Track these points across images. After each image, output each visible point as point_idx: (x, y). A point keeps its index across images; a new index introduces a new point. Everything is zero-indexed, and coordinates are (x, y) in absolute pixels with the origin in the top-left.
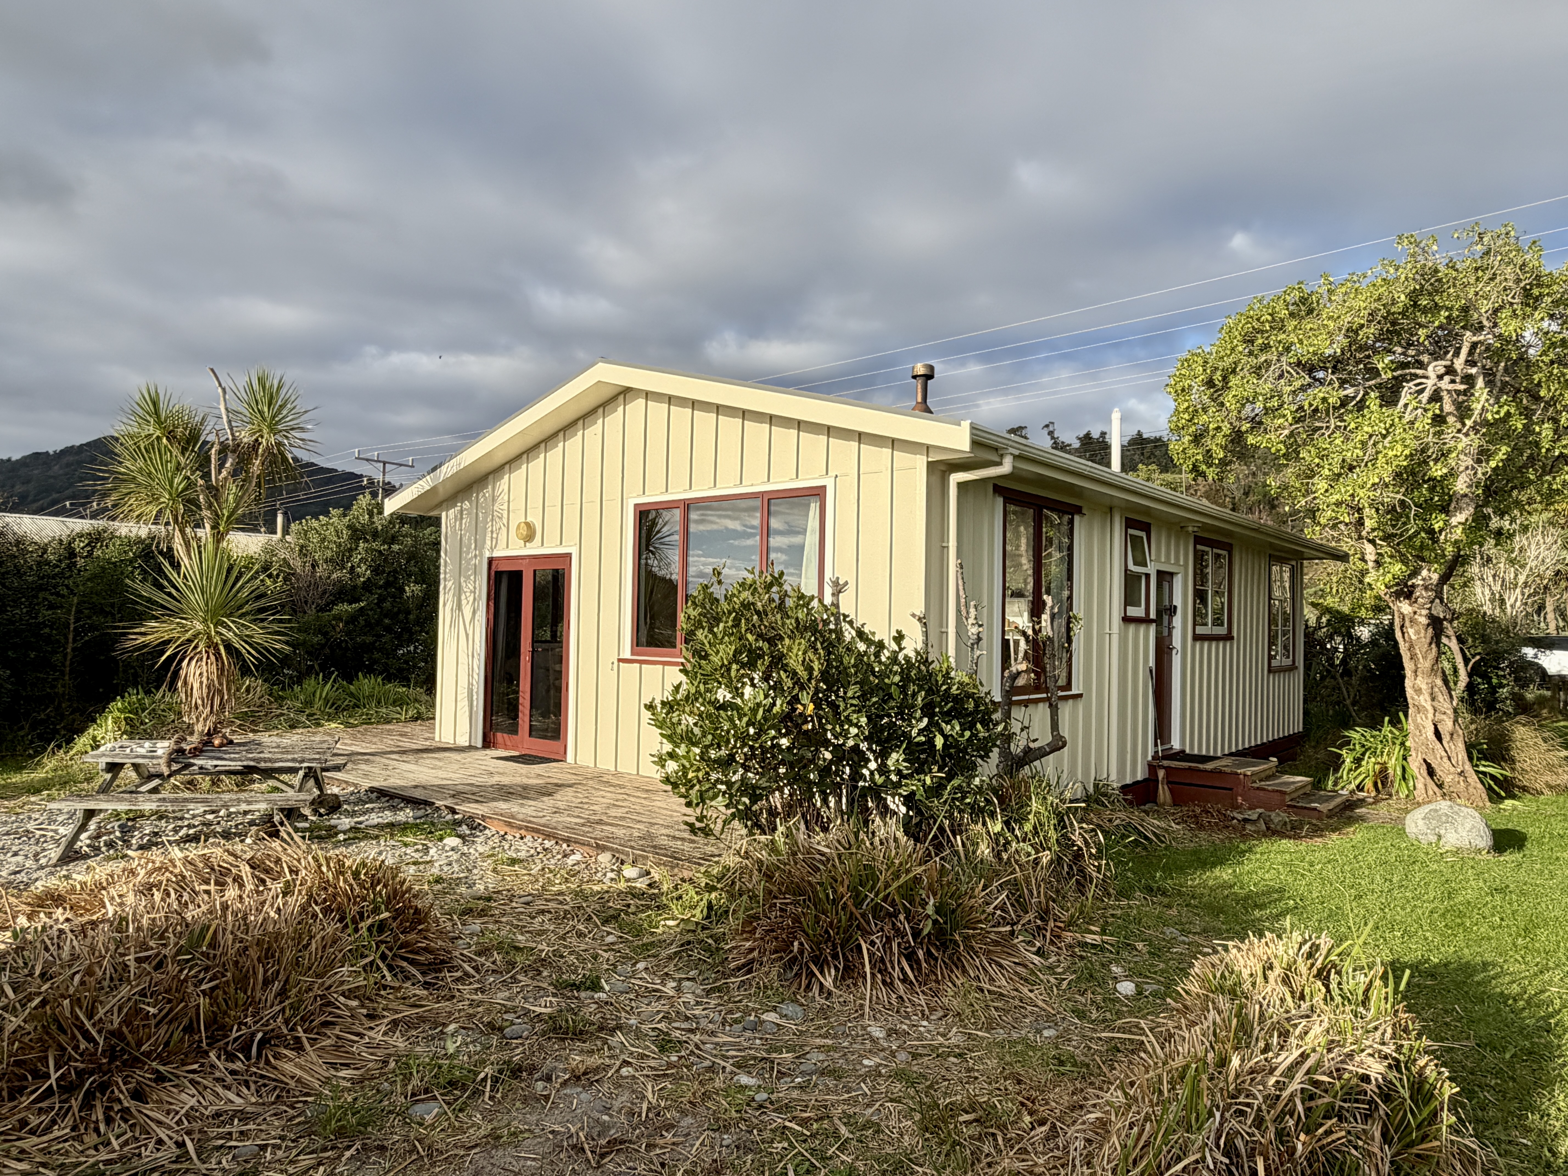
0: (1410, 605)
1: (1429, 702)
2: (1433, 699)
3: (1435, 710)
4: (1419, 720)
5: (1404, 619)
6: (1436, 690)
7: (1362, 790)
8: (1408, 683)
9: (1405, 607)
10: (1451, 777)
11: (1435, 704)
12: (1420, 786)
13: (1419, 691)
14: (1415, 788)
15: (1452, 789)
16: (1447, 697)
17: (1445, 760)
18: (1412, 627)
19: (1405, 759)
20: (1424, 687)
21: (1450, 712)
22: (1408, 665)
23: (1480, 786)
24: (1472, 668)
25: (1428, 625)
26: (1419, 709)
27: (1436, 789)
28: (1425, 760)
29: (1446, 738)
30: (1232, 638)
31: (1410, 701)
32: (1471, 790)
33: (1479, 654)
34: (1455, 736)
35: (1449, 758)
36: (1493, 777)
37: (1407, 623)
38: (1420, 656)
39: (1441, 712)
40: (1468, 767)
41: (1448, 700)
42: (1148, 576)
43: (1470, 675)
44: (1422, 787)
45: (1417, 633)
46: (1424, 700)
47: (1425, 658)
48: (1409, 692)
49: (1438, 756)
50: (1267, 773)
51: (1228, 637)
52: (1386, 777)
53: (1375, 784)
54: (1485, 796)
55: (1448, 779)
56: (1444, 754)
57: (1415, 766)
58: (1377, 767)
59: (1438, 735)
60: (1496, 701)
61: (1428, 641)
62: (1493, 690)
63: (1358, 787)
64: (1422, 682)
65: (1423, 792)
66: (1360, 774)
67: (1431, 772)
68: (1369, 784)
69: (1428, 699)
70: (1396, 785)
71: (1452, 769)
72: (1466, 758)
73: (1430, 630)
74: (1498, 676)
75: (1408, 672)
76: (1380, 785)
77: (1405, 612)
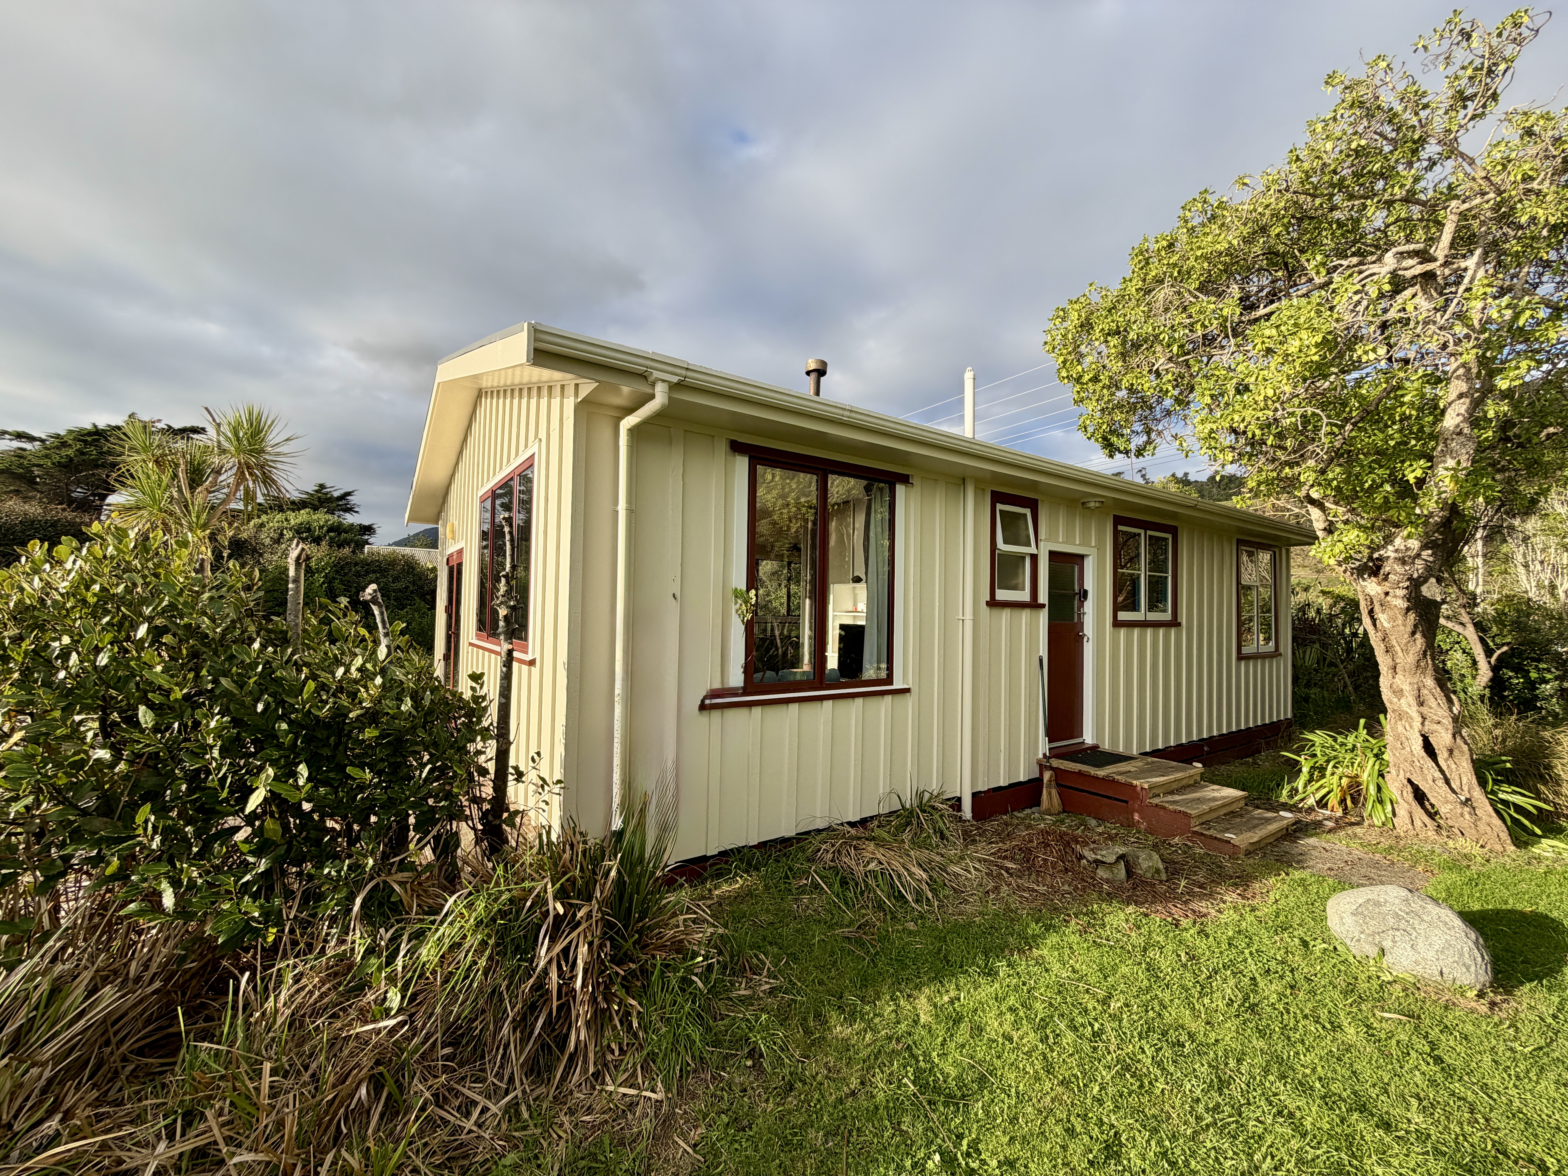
0: (1379, 584)
1: (1415, 708)
2: (1421, 704)
3: (1424, 718)
4: (1400, 729)
5: (1372, 603)
6: (1425, 692)
7: (1325, 806)
8: (1384, 682)
9: (1371, 587)
10: (1449, 806)
11: (1425, 710)
12: (1402, 811)
13: (1399, 693)
14: (1394, 814)
15: (1450, 823)
16: (1442, 701)
17: (1441, 783)
18: (1383, 611)
19: (1381, 775)
20: (1406, 687)
21: (1448, 722)
22: (1383, 661)
23: (1497, 821)
24: (1497, 660)
25: (1408, 610)
26: (1401, 716)
27: (1427, 820)
28: (1409, 781)
29: (1442, 756)
30: (1179, 625)
31: (1388, 705)
32: (1482, 827)
33: (1508, 644)
34: (1456, 753)
35: (1447, 782)
36: (1519, 809)
37: (1377, 608)
38: (1398, 648)
39: (1432, 721)
40: (1478, 794)
41: (1445, 706)
42: (1034, 558)
43: (1495, 669)
44: (1407, 816)
45: (1393, 619)
46: (1408, 704)
47: (1405, 651)
48: (1386, 694)
49: (1430, 778)
50: (1184, 782)
51: (1174, 623)
52: (1359, 793)
53: (1343, 801)
54: (1505, 836)
55: (1444, 810)
56: (1438, 774)
57: (1395, 786)
58: (1345, 781)
59: (1429, 749)
60: (1536, 698)
61: (1409, 629)
62: (1532, 685)
63: (1319, 802)
64: (1404, 682)
65: (1408, 821)
66: (1321, 787)
67: (1420, 796)
68: (1333, 800)
69: (1413, 703)
70: (1369, 806)
71: (1451, 797)
72: (1474, 781)
73: (1412, 616)
74: (1538, 670)
75: (1383, 668)
76: (1349, 802)
77: (1372, 593)
